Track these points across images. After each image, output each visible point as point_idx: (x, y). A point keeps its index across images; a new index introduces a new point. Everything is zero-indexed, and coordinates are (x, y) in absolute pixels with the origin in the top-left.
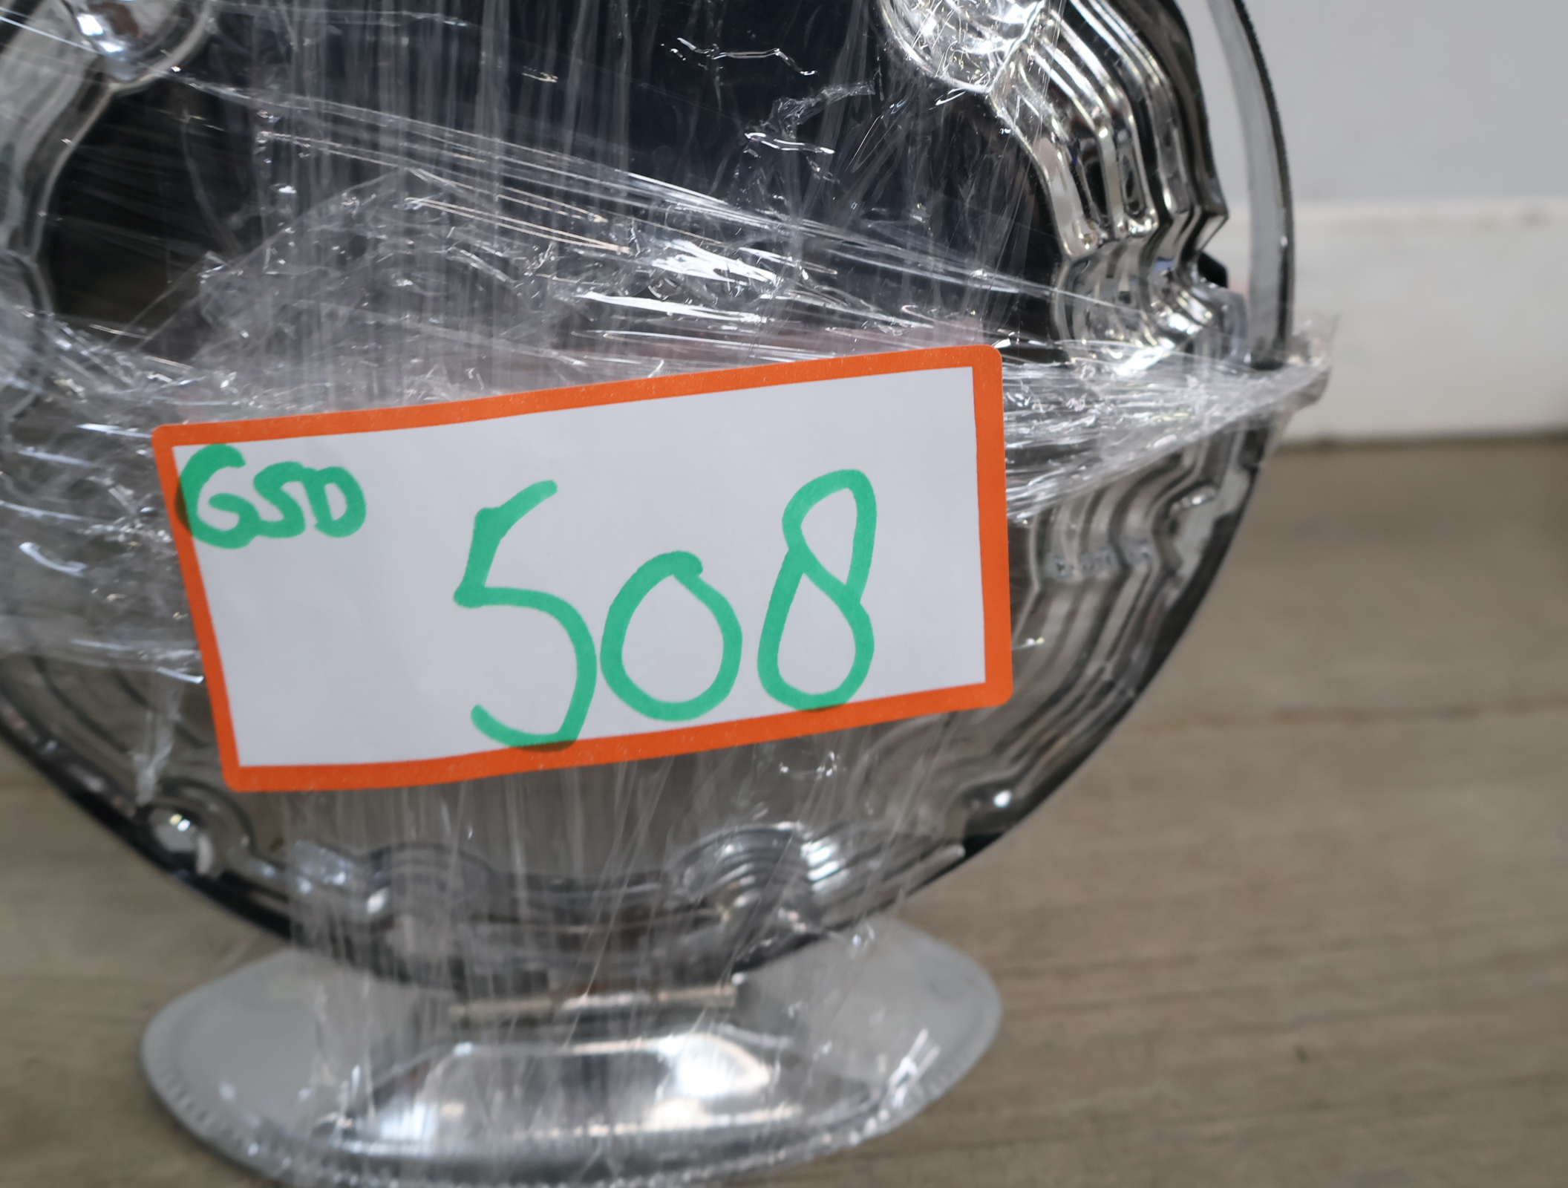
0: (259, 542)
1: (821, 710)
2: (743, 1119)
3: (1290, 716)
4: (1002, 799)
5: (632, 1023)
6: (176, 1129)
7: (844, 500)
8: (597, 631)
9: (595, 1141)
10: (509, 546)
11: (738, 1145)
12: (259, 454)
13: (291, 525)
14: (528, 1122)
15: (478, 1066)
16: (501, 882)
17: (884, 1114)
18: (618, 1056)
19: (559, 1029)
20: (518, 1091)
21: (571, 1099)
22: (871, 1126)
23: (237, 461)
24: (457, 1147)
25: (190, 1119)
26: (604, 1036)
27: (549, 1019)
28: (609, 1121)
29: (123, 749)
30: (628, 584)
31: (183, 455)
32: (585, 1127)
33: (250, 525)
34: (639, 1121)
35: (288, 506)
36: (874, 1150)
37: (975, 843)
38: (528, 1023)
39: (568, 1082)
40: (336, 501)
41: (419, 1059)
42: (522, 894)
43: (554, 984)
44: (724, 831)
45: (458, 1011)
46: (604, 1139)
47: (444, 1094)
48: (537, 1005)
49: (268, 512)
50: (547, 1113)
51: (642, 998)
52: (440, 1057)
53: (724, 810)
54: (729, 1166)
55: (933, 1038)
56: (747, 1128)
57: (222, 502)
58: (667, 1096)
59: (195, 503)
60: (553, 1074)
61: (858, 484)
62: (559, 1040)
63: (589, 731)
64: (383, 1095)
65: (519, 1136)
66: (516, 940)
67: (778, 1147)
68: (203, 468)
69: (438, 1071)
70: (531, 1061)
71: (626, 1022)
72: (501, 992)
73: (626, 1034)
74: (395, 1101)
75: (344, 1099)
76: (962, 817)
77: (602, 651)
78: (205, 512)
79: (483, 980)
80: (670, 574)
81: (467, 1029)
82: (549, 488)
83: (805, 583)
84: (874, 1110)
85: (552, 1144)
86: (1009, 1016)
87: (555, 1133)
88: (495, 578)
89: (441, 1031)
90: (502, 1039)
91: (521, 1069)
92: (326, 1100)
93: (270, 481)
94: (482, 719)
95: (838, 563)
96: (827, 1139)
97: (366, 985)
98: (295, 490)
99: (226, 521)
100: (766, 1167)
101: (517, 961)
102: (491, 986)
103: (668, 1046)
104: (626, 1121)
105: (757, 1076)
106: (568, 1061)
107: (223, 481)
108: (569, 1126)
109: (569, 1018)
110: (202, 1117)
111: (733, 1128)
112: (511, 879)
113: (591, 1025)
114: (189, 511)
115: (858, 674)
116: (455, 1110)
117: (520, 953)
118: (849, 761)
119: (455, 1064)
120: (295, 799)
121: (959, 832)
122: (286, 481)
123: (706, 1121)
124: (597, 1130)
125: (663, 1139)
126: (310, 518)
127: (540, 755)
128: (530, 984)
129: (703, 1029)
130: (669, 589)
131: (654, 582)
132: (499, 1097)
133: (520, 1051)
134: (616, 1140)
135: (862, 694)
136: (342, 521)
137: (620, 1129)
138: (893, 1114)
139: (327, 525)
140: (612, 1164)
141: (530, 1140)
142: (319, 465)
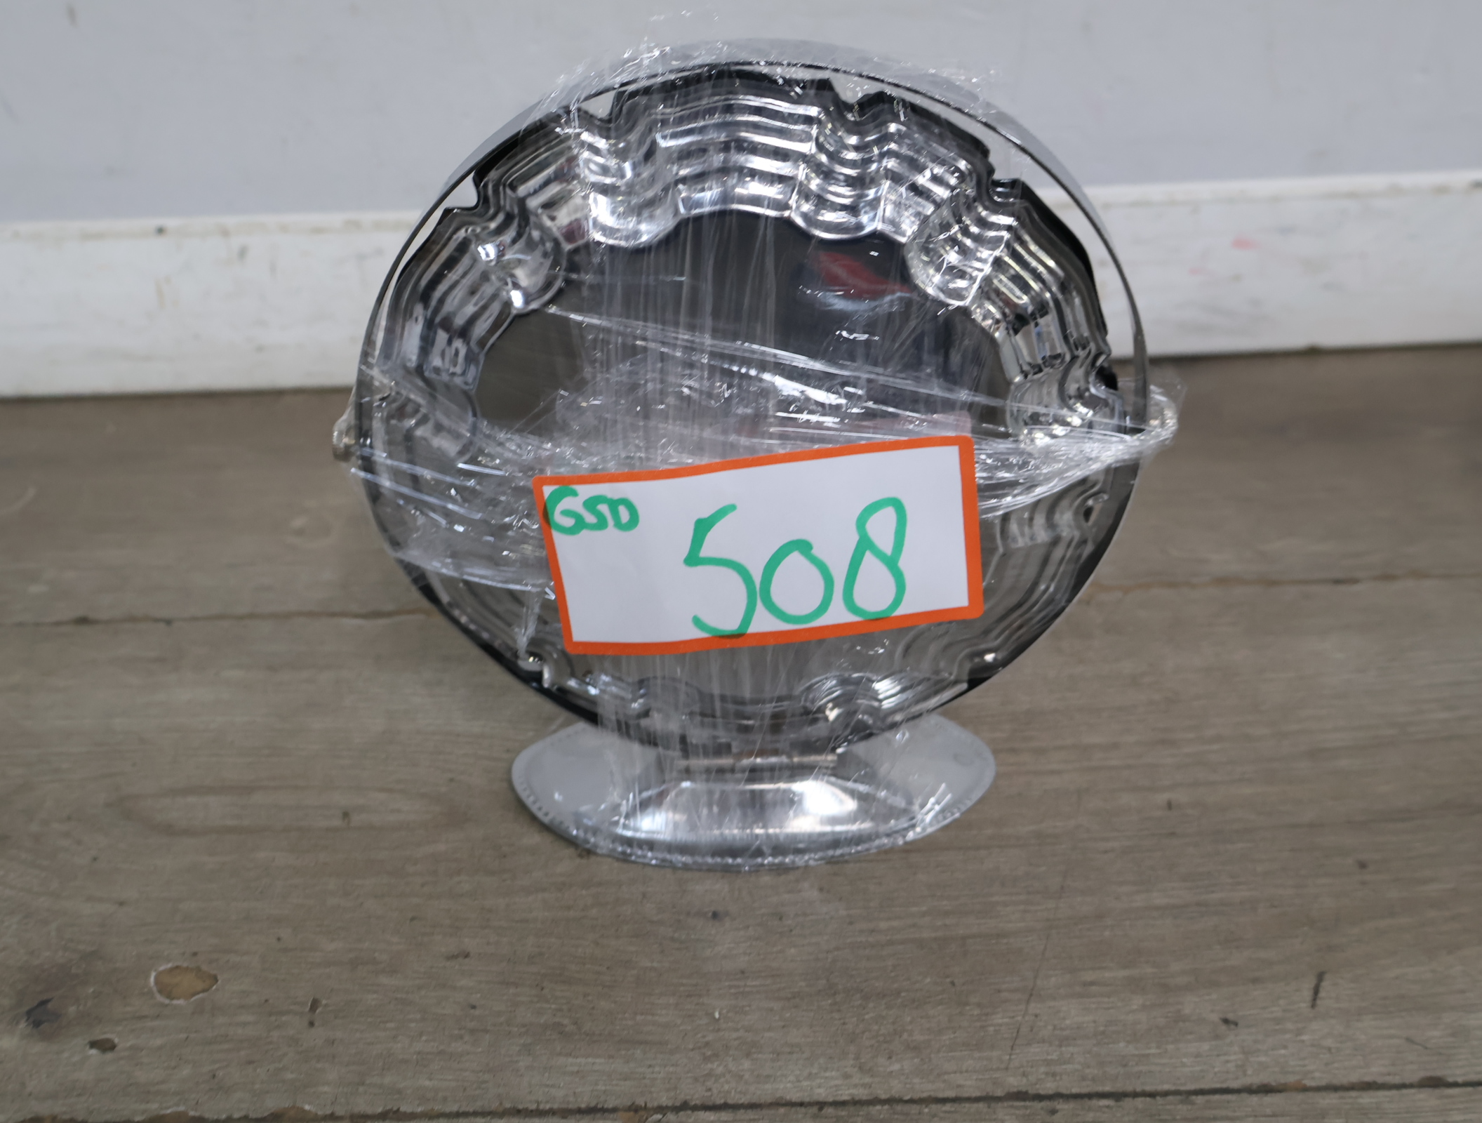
0: (584, 533)
1: (877, 620)
2: (839, 828)
3: (1223, 581)
4: (989, 657)
5: (777, 773)
6: (533, 818)
7: (889, 513)
8: (757, 578)
9: (757, 836)
10: (711, 537)
11: (836, 842)
12: (586, 491)
13: (601, 524)
14: (720, 827)
15: (693, 792)
16: (705, 698)
17: (918, 829)
18: (769, 791)
19: (739, 775)
20: (715, 809)
21: (745, 815)
22: (911, 835)
23: (575, 494)
24: (684, 836)
25: (540, 815)
26: (761, 781)
27: (732, 770)
28: (765, 827)
29: (510, 625)
30: (773, 555)
31: (548, 490)
32: (752, 829)
33: (580, 525)
34: (781, 827)
35: (600, 516)
36: (911, 848)
37: (974, 683)
38: (721, 771)
39: (742, 805)
40: (624, 515)
41: (663, 787)
42: (718, 705)
43: (734, 750)
44: (828, 675)
45: (683, 763)
46: (761, 835)
47: (675, 807)
48: (725, 761)
49: (590, 518)
50: (731, 820)
51: (784, 759)
52: (675, 787)
53: (827, 667)
54: (830, 853)
55: (950, 788)
56: (840, 833)
57: (566, 513)
58: (796, 816)
59: (553, 513)
60: (734, 800)
61: (897, 505)
62: (738, 781)
63: (753, 629)
64: (644, 805)
65: (716, 832)
66: (714, 726)
67: (857, 844)
68: (557, 497)
69: (673, 794)
70: (723, 792)
71: (773, 773)
72: (706, 754)
73: (772, 780)
74: (650, 810)
75: (624, 809)
76: (968, 666)
77: (760, 588)
78: (558, 517)
79: (697, 746)
80: (796, 550)
81: (688, 773)
82: (732, 508)
83: (868, 555)
84: (913, 826)
85: (734, 836)
86: (998, 776)
87: (736, 831)
88: (705, 552)
89: (675, 774)
90: (708, 780)
91: (717, 796)
92: (615, 809)
93: (591, 504)
94: (697, 622)
95: (886, 546)
96: (885, 840)
97: (636, 747)
98: (604, 508)
99: (568, 522)
100: (850, 854)
101: (715, 737)
102: (701, 750)
103: (798, 787)
104: (775, 828)
105: (851, 805)
106: (743, 793)
107: (567, 503)
108: (743, 828)
109: (743, 771)
110: (546, 814)
111: (833, 833)
112: (712, 696)
113: (755, 774)
114: (550, 516)
115: (897, 601)
116: (680, 817)
117: (716, 733)
118: (894, 644)
119: (682, 791)
120: (602, 658)
121: (966, 677)
122: (598, 504)
123: (819, 828)
124: (759, 831)
125: (794, 838)
126: (610, 522)
127: (728, 641)
128: (722, 749)
129: (816, 778)
130: (795, 558)
131: (787, 555)
132: (705, 811)
133: (718, 787)
134: (768, 836)
135: (899, 612)
136: (626, 524)
137: (771, 831)
138: (924, 829)
139: (619, 525)
140: (765, 849)
141: (722, 834)
142: (616, 497)
